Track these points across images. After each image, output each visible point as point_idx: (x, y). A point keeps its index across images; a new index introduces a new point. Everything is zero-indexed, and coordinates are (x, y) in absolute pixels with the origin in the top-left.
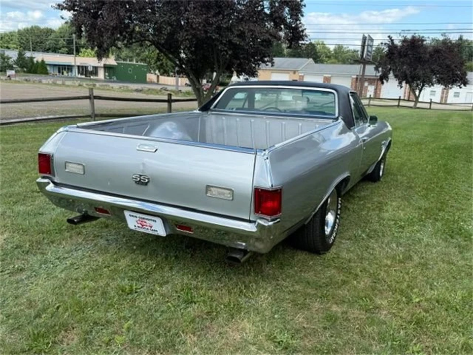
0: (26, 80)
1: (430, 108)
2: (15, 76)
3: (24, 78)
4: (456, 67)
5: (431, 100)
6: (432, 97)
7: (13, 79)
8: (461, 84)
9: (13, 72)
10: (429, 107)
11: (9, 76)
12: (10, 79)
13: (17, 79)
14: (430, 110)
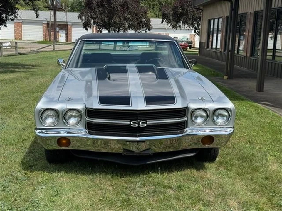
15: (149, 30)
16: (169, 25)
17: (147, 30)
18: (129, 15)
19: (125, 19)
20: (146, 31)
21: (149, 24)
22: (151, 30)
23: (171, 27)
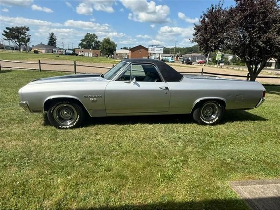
0: (227, 68)
2: (223, 66)
3: (226, 67)
7: (222, 67)
9: (223, 64)
11: (221, 66)
12: (221, 67)
13: (224, 67)
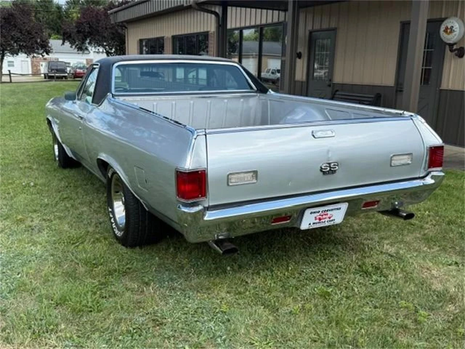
1: (11, 82)
4: (36, 33)
5: (9, 71)
6: (10, 68)
8: (43, 53)
10: (9, 81)
14: (10, 84)
15: (47, 54)
16: (74, 47)
17: (45, 54)
18: (17, 33)
19: (13, 38)
20: (43, 54)
21: (48, 45)
22: (50, 54)
23: (76, 50)
